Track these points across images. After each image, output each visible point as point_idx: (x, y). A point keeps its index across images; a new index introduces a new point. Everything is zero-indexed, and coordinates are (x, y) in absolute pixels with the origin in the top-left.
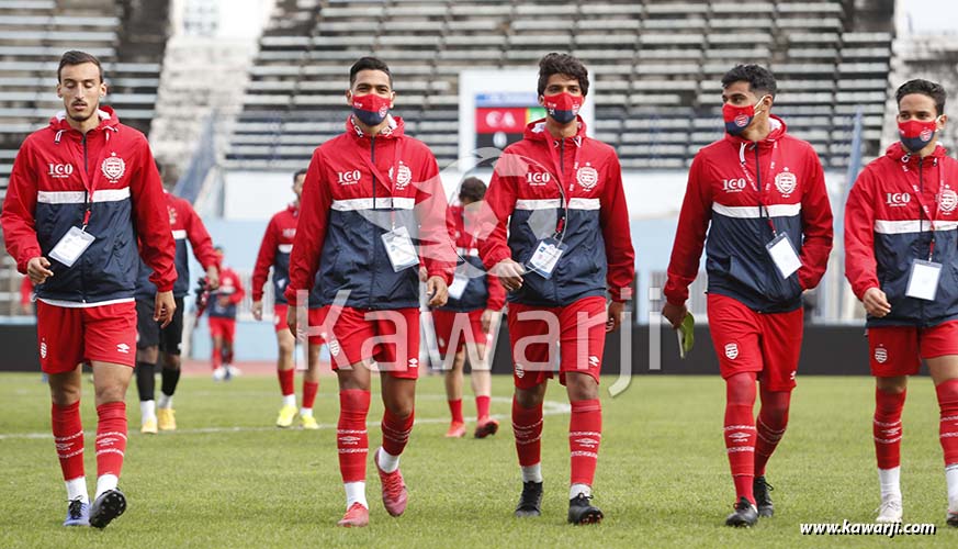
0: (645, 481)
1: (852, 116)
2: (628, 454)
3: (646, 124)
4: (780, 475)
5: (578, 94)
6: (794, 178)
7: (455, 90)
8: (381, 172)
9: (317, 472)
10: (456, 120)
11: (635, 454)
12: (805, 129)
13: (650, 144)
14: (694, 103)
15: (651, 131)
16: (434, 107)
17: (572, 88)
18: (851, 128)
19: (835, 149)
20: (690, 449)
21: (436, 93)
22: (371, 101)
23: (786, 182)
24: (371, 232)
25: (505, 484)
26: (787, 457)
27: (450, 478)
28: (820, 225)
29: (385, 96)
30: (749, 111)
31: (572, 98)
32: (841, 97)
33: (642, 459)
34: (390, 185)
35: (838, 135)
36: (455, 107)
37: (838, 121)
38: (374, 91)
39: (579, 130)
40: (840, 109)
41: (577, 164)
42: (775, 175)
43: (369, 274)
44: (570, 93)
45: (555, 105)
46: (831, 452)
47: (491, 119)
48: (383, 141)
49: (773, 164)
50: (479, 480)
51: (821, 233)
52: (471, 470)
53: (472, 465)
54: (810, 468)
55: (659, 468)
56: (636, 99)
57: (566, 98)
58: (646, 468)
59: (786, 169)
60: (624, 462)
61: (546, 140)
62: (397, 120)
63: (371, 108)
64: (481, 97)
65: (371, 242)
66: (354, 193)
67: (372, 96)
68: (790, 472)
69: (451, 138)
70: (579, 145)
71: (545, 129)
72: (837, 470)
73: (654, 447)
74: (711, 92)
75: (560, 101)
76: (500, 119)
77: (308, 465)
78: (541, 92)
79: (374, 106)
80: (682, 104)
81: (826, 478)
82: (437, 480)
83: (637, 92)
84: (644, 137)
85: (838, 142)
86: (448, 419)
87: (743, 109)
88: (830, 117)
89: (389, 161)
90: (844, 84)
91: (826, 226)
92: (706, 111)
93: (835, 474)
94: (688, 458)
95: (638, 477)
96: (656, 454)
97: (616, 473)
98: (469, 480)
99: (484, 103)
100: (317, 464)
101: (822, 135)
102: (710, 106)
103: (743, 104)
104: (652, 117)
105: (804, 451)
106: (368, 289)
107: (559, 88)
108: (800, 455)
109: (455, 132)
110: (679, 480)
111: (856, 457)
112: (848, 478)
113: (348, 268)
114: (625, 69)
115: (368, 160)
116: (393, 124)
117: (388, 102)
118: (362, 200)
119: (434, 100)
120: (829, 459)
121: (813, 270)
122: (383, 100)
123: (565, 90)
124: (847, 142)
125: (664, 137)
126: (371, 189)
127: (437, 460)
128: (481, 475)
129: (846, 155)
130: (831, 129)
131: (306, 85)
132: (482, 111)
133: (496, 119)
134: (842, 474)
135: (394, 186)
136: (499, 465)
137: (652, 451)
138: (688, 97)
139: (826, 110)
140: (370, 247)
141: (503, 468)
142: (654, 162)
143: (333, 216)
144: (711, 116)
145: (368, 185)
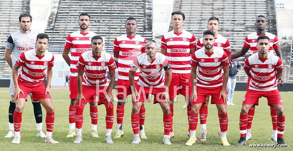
114: (108, 37)
131: (53, 39)
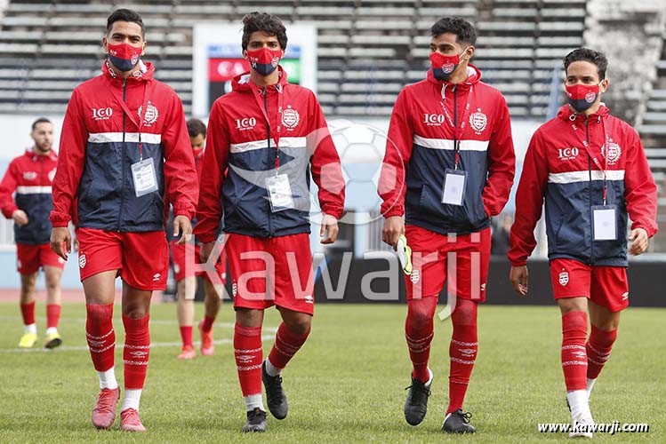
0: (360, 401)
1: (551, 70)
2: (345, 376)
3: (364, 75)
4: (483, 396)
5: (277, 49)
6: (485, 119)
7: (189, 41)
8: (131, 110)
9: (60, 391)
10: (190, 69)
11: (352, 376)
12: (508, 81)
13: (368, 93)
14: (408, 56)
15: (369, 81)
16: (170, 57)
17: (271, 44)
18: (549, 81)
19: (535, 99)
20: (402, 373)
21: (172, 44)
22: (124, 50)
23: (479, 121)
24: (121, 163)
25: (233, 403)
26: (489, 380)
27: (182, 397)
28: (504, 162)
29: (137, 45)
30: (455, 60)
31: (272, 52)
32: (541, 53)
33: (358, 381)
34: (138, 121)
35: (538, 87)
36: (189, 57)
37: (539, 75)
38: (127, 41)
39: (280, 78)
40: (540, 64)
41: (280, 108)
42: (470, 114)
43: (118, 200)
44: (269, 48)
45: (257, 59)
46: (529, 375)
47: (223, 69)
48: (134, 83)
49: (468, 105)
50: (209, 399)
51: (504, 169)
52: (202, 389)
53: (202, 386)
54: (510, 389)
55: (374, 389)
56: (356, 52)
57: (266, 52)
58: (361, 389)
59: (479, 110)
60: (342, 383)
61: (251, 90)
62: (148, 65)
63: (124, 56)
64: (213, 48)
65: (120, 173)
66: (106, 128)
67: (125, 45)
68: (492, 394)
69: (186, 86)
70: (280, 91)
71: (250, 80)
72: (534, 391)
73: (369, 370)
74: (422, 46)
75: (261, 55)
76: (231, 69)
77: (52, 384)
78: (244, 47)
79: (127, 54)
80: (398, 57)
81: (525, 399)
82: (171, 399)
83: (356, 45)
84: (362, 87)
85: (537, 94)
86: (180, 343)
87: (450, 58)
88: (531, 70)
89: (138, 101)
90: (544, 41)
91: (509, 163)
92: (417, 63)
93: (533, 395)
94: (401, 380)
95: (354, 397)
96: (371, 376)
97: (335, 393)
98: (200, 399)
99: (216, 54)
100: (61, 384)
101: (523, 87)
102: (422, 59)
103: (451, 54)
104: (369, 69)
105: (505, 374)
106: (117, 214)
107: (259, 44)
108: (501, 378)
109: (190, 80)
110: (391, 400)
111: (551, 380)
112: (544, 399)
113: (99, 196)
114: (345, 24)
115: (120, 99)
116: (144, 69)
117: (140, 50)
118: (113, 134)
119: (170, 50)
120: (528, 381)
121: (496, 198)
122: (135, 49)
123: (265, 46)
124: (547, 93)
125: (380, 87)
126: (121, 124)
127: (170, 381)
128: (211, 395)
129: (545, 106)
130: (532, 81)
131: (52, 36)
132: (214, 61)
133: (227, 69)
134: (538, 395)
135: (141, 123)
136: (228, 385)
137: (367, 373)
138: (402, 50)
139: (527, 64)
140: (119, 176)
141: (231, 388)
142: (371, 110)
143: (90, 147)
144: (422, 69)
145: (119, 122)
